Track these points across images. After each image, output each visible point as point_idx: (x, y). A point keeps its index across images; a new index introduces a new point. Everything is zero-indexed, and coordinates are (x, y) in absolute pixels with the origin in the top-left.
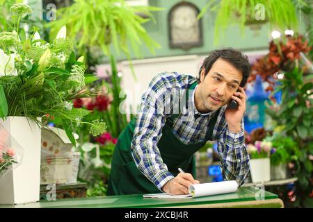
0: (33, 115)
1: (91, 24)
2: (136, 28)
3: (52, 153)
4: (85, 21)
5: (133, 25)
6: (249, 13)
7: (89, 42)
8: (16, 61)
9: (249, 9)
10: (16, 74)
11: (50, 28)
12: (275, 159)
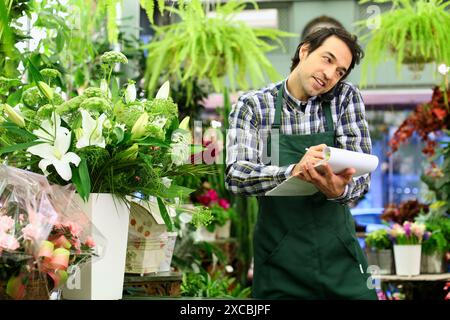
0: (121, 192)
1: (201, 51)
2: (259, 60)
3: (142, 235)
4: (194, 45)
5: (255, 55)
6: (409, 49)
7: (198, 73)
9: (408, 43)
10: (103, 145)
11: (148, 51)
12: (428, 246)
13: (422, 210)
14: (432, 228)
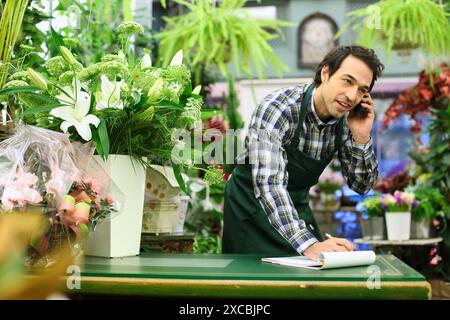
0: (137, 154)
1: (209, 38)
2: (261, 46)
3: (157, 197)
4: (202, 33)
5: (259, 42)
6: (398, 36)
7: (205, 59)
8: (122, 91)
9: (398, 30)
10: (121, 107)
11: (160, 39)
12: (417, 214)
13: (410, 181)
14: (420, 197)
